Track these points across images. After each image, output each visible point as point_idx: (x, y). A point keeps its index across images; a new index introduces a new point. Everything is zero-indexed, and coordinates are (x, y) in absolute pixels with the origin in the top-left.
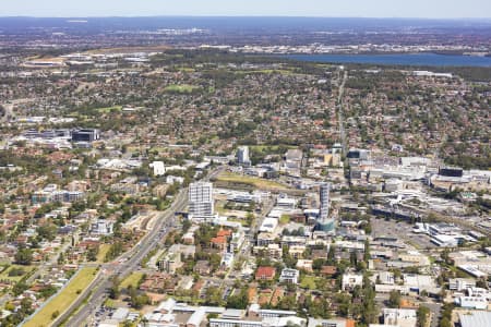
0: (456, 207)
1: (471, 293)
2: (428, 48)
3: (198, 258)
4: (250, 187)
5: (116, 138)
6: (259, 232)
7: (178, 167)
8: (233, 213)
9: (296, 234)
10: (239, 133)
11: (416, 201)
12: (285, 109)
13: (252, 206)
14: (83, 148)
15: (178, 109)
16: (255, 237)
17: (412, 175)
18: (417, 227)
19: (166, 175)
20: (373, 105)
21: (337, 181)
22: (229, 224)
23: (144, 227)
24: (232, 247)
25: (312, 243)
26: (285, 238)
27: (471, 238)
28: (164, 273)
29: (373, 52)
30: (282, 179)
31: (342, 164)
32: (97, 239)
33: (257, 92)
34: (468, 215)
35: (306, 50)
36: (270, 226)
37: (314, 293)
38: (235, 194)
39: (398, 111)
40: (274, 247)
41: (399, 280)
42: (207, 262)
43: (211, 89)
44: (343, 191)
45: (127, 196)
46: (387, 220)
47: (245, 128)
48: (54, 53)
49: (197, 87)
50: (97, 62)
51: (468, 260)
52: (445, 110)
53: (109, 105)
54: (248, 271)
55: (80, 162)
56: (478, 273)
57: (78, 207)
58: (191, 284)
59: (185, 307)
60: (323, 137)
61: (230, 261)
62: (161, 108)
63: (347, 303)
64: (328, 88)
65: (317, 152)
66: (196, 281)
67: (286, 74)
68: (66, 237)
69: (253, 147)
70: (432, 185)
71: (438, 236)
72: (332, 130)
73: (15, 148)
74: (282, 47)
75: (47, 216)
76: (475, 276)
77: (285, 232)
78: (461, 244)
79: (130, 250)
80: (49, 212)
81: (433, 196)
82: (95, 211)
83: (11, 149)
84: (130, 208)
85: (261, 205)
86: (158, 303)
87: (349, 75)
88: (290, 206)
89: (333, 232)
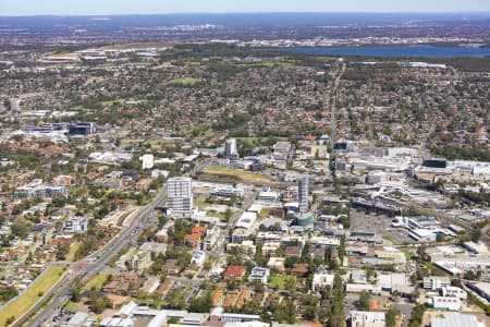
0: (437, 199)
1: (445, 293)
2: (426, 40)
3: (169, 256)
4: (234, 180)
5: (113, 131)
6: (236, 227)
7: (166, 160)
8: (213, 207)
9: (274, 229)
10: (233, 125)
11: (397, 193)
12: (281, 101)
13: (233, 200)
14: (79, 141)
15: (178, 102)
16: (230, 233)
17: (395, 166)
18: (396, 221)
19: (154, 168)
20: (366, 96)
21: (322, 173)
22: (207, 219)
23: (120, 224)
24: (205, 244)
25: (287, 239)
26: (260, 235)
27: (450, 232)
28: (132, 273)
29: (374, 45)
30: (267, 172)
31: (328, 156)
32: (70, 237)
33: (256, 84)
34: (449, 208)
35: (311, 43)
36: (247, 221)
37: (282, 294)
38: (218, 188)
39: (390, 102)
40: (248, 244)
41: (372, 278)
42: (175, 261)
43: (214, 82)
44: (327, 183)
45: (110, 191)
46: (367, 213)
47: (240, 120)
48: (71, 49)
49: (200, 80)
50: (109, 57)
51: (446, 256)
52: (436, 100)
53: (114, 98)
54: (217, 270)
55: (72, 155)
56: (455, 270)
57: (58, 203)
58: (157, 284)
59: (147, 311)
60: (314, 128)
61: (201, 260)
62: (162, 101)
63: (314, 305)
64: (325, 80)
65: (305, 144)
66: (162, 281)
67: (287, 67)
68: (39, 235)
69: (243, 139)
70: (415, 177)
71: (417, 231)
72: (323, 121)
73: (12, 142)
74: (288, 41)
75: (25, 212)
76: (451, 274)
77: (262, 228)
78: (440, 238)
79: (101, 248)
80: (28, 208)
81: (416, 187)
82: (74, 206)
83: (8, 143)
84: (111, 203)
85: (242, 199)
86: (119, 306)
87: (347, 66)
88: (271, 199)
89: (311, 226)
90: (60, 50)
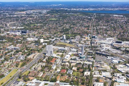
0: (119, 52)
2: (118, 9)
3: (46, 67)
4: (64, 46)
5: (33, 32)
6: (64, 59)
7: (47, 40)
8: (59, 53)
9: (75, 59)
11: (108, 50)
12: (78, 25)
14: (24, 35)
15: (51, 25)
16: (63, 60)
17: (108, 43)
18: (107, 58)
19: (43, 42)
20: (101, 24)
21: (88, 44)
22: (57, 57)
23: (33, 57)
24: (56, 63)
25: (78, 62)
26: (71, 61)
27: (122, 61)
28: (36, 71)
29: (104, 10)
30: (74, 44)
31: (90, 40)
32: (20, 61)
33: (72, 20)
34: (122, 54)
35: (87, 10)
36: (68, 57)
37: (76, 77)
38: (60, 48)
39: (107, 25)
40: (67, 63)
41: (101, 73)
42: (47, 68)
43: (61, 20)
44: (89, 47)
45: (31, 48)
46: (100, 55)
47: (67, 30)
49: (57, 19)
51: (121, 67)
52: (120, 25)
53: (34, 24)
54: (59, 70)
55: (22, 39)
56: (123, 71)
58: (42, 74)
59: (39, 81)
60: (87, 32)
62: (47, 25)
63: (84, 80)
65: (84, 36)
66: (44, 73)
67: (80, 16)
68: (12, 60)
69: (68, 35)
70: (113, 46)
72: (89, 30)
73: (6, 35)
74: (81, 9)
75: (8, 54)
77: (71, 59)
78: (119, 62)
79: (28, 64)
80: (9, 53)
81: (113, 49)
82: (21, 53)
83: (5, 35)
84: (31, 52)
85: (66, 51)
87: (96, 16)
88: (74, 51)
89: (85, 59)
90: (21, 11)
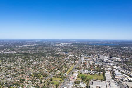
3: (84, 65)
4: (87, 58)
5: (70, 53)
6: (90, 63)
10: (84, 53)
11: (107, 61)
12: (89, 50)
14: (67, 54)
15: (76, 50)
19: (77, 57)
23: (77, 62)
24: (87, 64)
25: (96, 64)
26: (93, 64)
28: (81, 67)
30: (91, 58)
31: (97, 56)
32: (72, 63)
39: (103, 51)
41: (107, 69)
44: (98, 59)
46: (104, 62)
48: (60, 43)
49: (77, 47)
54: (90, 67)
57: (69, 60)
59: (84, 70)
61: (87, 66)
64: (93, 48)
65: (94, 55)
70: (109, 59)
71: (111, 64)
72: (95, 52)
75: (66, 61)
83: (59, 54)
84: (75, 60)
86: (81, 70)
88: (92, 61)
